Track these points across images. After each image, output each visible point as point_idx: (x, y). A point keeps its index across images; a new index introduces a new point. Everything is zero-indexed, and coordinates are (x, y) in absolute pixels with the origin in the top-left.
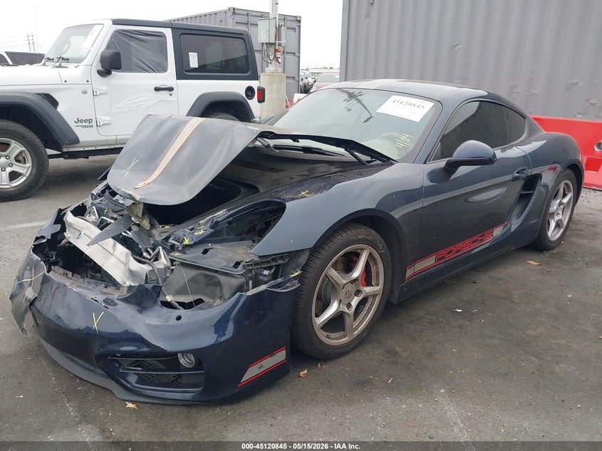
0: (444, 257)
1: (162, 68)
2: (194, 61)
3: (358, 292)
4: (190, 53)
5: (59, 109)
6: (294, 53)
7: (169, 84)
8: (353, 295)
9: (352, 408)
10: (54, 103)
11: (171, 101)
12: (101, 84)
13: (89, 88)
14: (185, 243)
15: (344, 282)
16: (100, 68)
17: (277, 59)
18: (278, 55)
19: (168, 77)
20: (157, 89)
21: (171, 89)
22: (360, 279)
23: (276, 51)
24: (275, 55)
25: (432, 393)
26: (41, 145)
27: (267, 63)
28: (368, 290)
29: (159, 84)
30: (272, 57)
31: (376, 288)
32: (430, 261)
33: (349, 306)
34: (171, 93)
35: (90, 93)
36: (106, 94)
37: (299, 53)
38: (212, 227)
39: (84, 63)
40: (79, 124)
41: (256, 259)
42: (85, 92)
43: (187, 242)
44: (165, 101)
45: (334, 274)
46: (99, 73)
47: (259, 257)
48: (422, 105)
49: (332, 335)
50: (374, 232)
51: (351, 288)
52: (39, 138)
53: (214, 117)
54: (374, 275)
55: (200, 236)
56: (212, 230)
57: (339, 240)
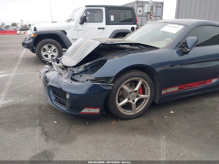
0: (183, 88)
1: (101, 21)
2: (112, 18)
3: (138, 96)
4: (111, 16)
5: (67, 35)
6: (160, 16)
7: (103, 27)
8: (135, 97)
9: (125, 136)
10: (66, 33)
11: (104, 33)
12: (80, 27)
13: (76, 28)
14: (75, 73)
15: (130, 91)
16: (80, 22)
17: (151, 18)
18: (152, 17)
19: (103, 24)
20: (99, 29)
21: (104, 28)
22: (138, 91)
23: (151, 15)
24: (150, 17)
25: (159, 137)
26: (61, 47)
27: (147, 20)
28: (142, 96)
29: (99, 27)
30: (149, 18)
31: (146, 96)
32: (176, 89)
33: (134, 101)
34: (104, 30)
35: (77, 30)
36: (82, 30)
37: (162, 16)
38: (84, 68)
39: (76, 20)
40: (73, 40)
41: (94, 79)
42: (75, 30)
43: (75, 72)
44: (101, 33)
45: (125, 87)
46: (80, 23)
47: (95, 78)
48: (178, 27)
49: (126, 111)
50: (145, 74)
51: (135, 94)
52: (60, 44)
53: (119, 38)
54: (146, 91)
55: (80, 71)
56: (84, 69)
57: (127, 75)
